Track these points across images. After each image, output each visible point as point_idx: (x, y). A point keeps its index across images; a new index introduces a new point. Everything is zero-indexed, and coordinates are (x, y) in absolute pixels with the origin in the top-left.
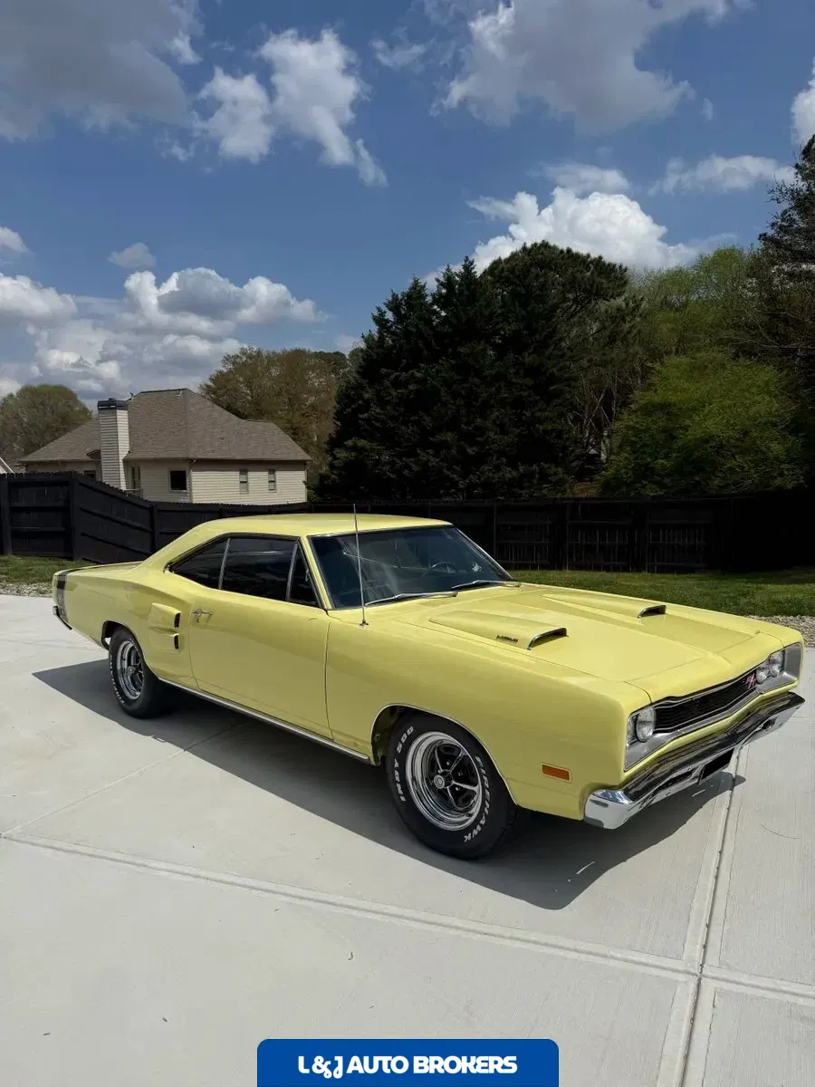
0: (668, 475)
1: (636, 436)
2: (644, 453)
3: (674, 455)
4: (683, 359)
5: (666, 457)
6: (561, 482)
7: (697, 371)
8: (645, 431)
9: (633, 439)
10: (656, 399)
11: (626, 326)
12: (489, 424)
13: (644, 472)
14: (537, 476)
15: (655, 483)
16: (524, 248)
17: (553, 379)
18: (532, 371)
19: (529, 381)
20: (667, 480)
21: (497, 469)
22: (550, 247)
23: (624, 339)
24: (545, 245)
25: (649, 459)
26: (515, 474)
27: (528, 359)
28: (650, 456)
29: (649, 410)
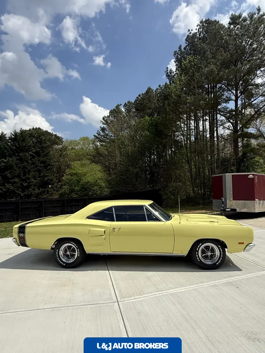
0: (79, 191)
1: (69, 181)
2: (72, 186)
3: (80, 186)
4: (79, 162)
5: (78, 187)
6: (52, 194)
7: (83, 165)
8: (71, 180)
9: (68, 182)
10: (74, 172)
11: (64, 153)
12: (30, 177)
13: (72, 191)
14: (46, 192)
15: (76, 194)
16: (33, 128)
17: (49, 165)
18: (43, 162)
19: (43, 165)
20: (79, 193)
21: (34, 190)
22: (41, 129)
23: (64, 156)
24: (39, 128)
25: (73, 187)
26: (39, 191)
27: (42, 159)
28: (74, 187)
29: (72, 175)
